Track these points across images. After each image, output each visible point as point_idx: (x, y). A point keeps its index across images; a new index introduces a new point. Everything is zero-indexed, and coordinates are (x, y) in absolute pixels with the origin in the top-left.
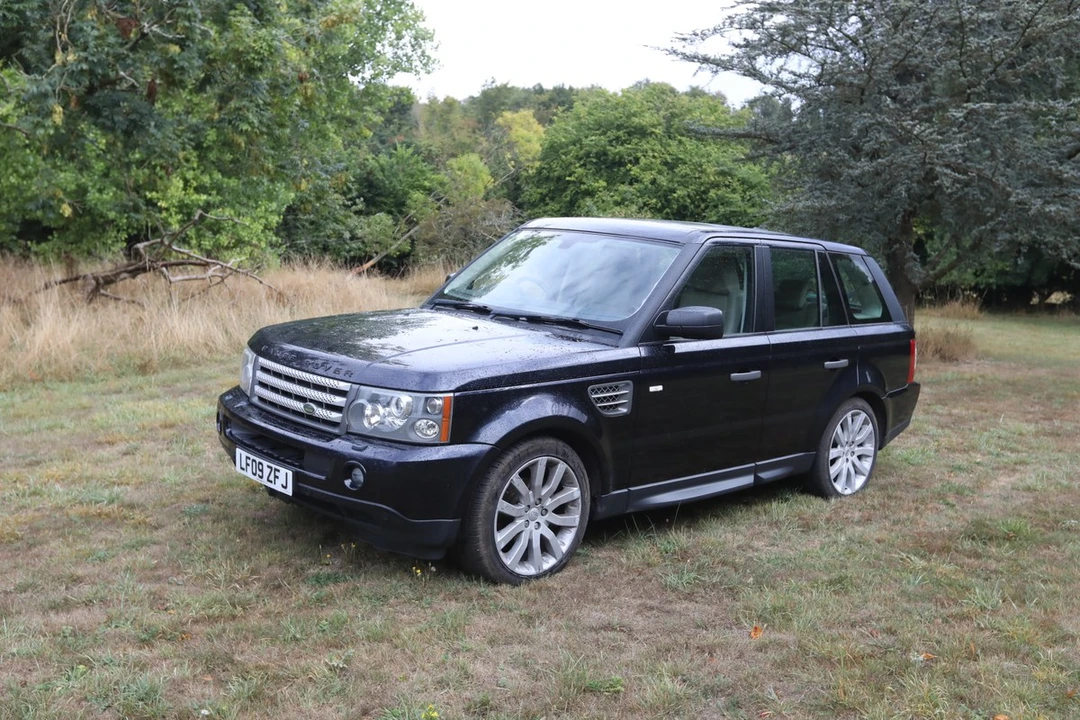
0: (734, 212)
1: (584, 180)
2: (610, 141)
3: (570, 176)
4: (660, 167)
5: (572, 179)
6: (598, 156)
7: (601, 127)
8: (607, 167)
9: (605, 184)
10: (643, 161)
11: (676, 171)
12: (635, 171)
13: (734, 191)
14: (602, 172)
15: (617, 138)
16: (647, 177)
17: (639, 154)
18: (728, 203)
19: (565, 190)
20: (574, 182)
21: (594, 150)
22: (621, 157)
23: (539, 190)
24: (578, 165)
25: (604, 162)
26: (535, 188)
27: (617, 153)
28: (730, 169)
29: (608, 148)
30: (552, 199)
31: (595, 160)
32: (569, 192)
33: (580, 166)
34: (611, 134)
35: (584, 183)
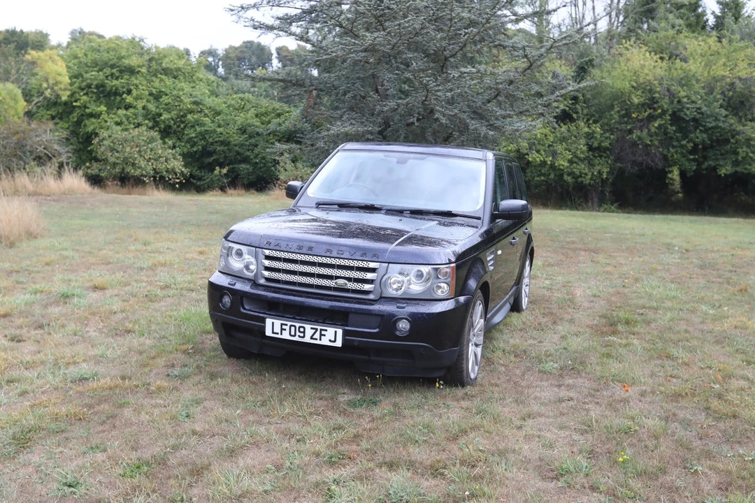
0: (206, 130)
1: (88, 105)
2: (107, 77)
3: (76, 101)
4: (149, 97)
5: (78, 104)
6: (97, 87)
7: (99, 66)
8: (104, 96)
9: (105, 109)
10: (134, 92)
11: (161, 100)
12: (129, 99)
13: (206, 115)
14: (102, 99)
15: (112, 75)
16: (140, 104)
17: (132, 87)
18: (203, 125)
19: (71, 113)
20: (79, 107)
21: (95, 83)
22: (117, 89)
23: (49, 112)
24: (82, 94)
25: (103, 92)
26: (45, 111)
27: (113, 86)
28: (201, 100)
29: (106, 81)
30: (61, 119)
31: (95, 91)
32: (75, 114)
33: (84, 94)
34: (108, 71)
35: (88, 108)
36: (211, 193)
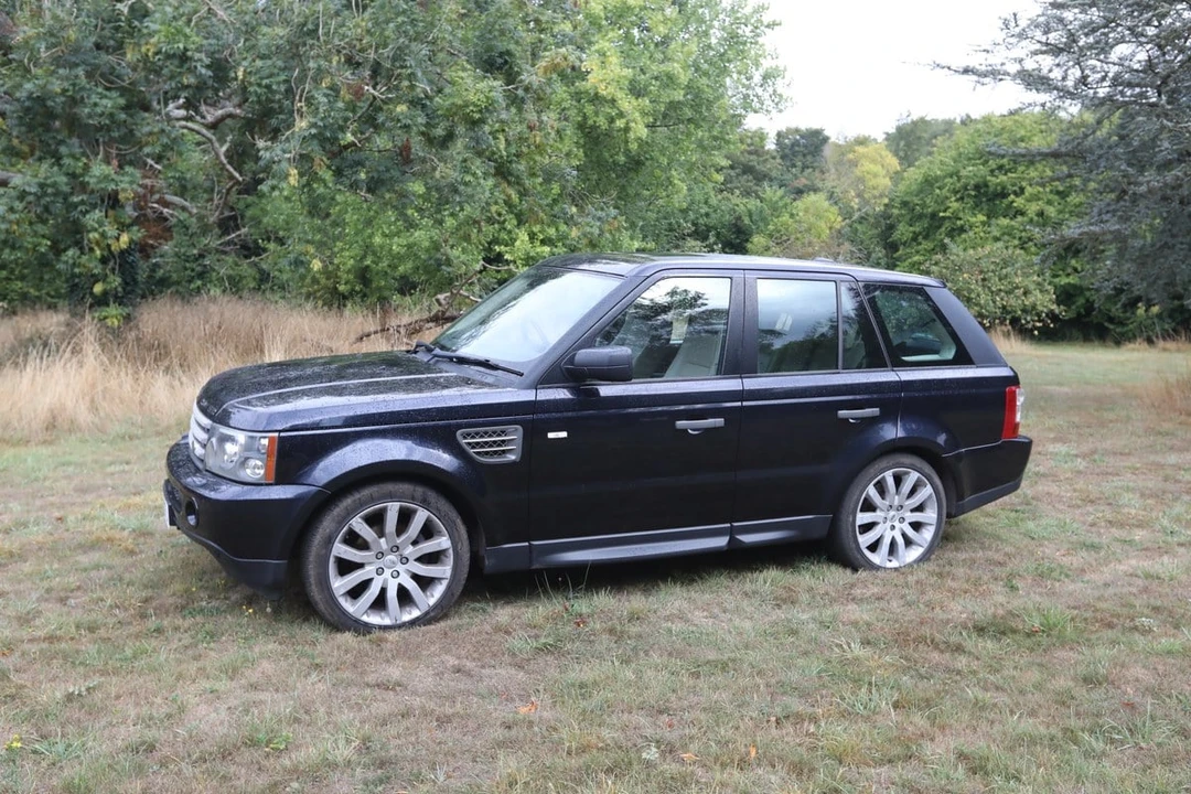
1: (961, 215)
2: (992, 171)
3: (945, 211)
4: (1051, 197)
5: (948, 214)
6: (977, 187)
7: (983, 156)
8: (989, 200)
9: (985, 218)
10: (1029, 190)
11: (1068, 199)
12: (1019, 202)
14: (983, 205)
15: (1001, 168)
16: (1033, 208)
17: (1024, 184)
19: (940, 227)
20: (949, 218)
21: (972, 182)
22: (1004, 188)
23: (911, 229)
24: (953, 199)
25: (986, 194)
26: (907, 227)
27: (997, 185)
29: (989, 178)
30: (925, 238)
31: (973, 193)
32: (943, 229)
33: (957, 200)
34: (992, 164)
35: (960, 219)
36: (1131, 346)
